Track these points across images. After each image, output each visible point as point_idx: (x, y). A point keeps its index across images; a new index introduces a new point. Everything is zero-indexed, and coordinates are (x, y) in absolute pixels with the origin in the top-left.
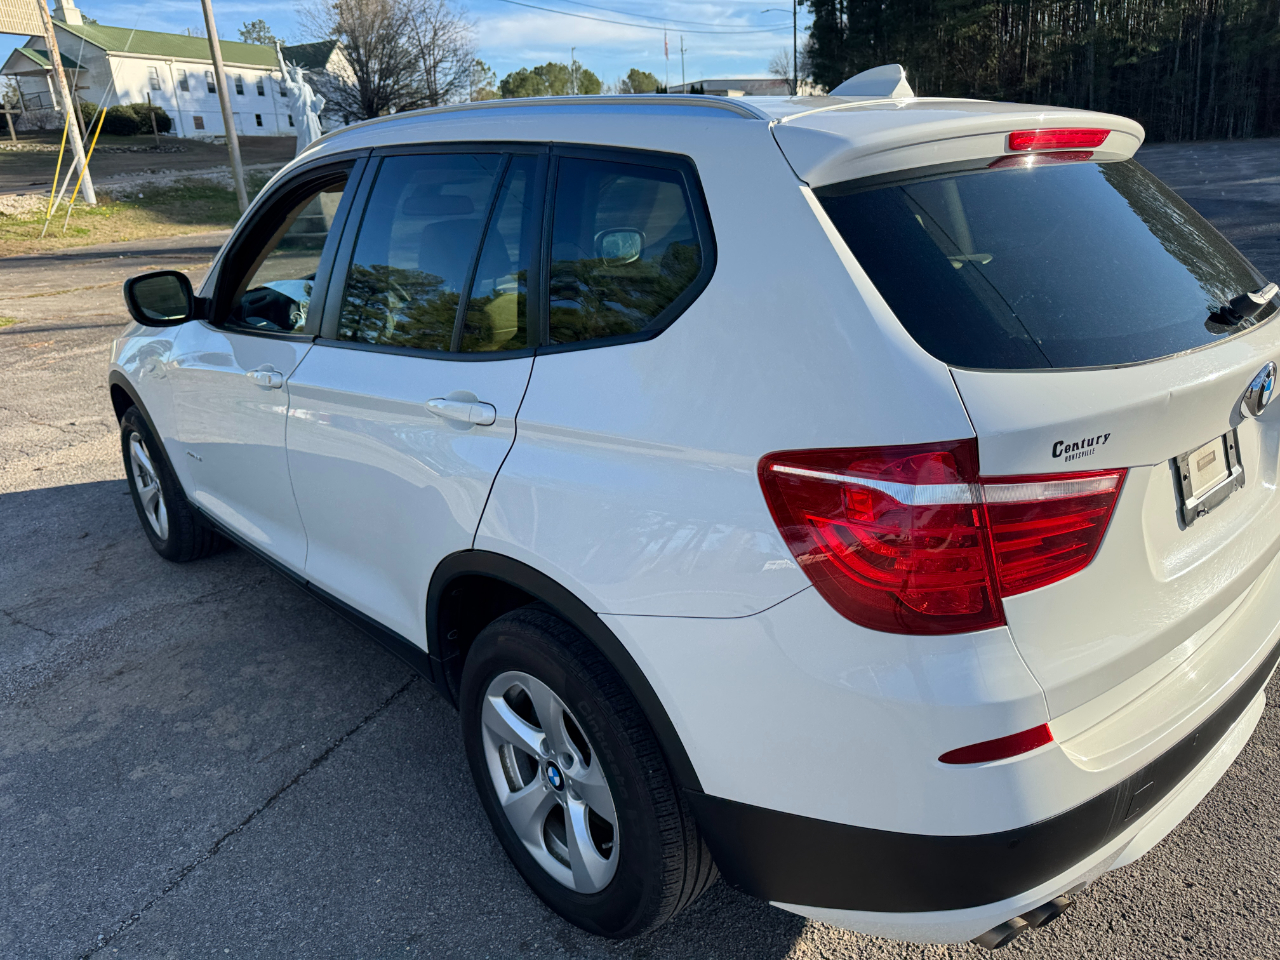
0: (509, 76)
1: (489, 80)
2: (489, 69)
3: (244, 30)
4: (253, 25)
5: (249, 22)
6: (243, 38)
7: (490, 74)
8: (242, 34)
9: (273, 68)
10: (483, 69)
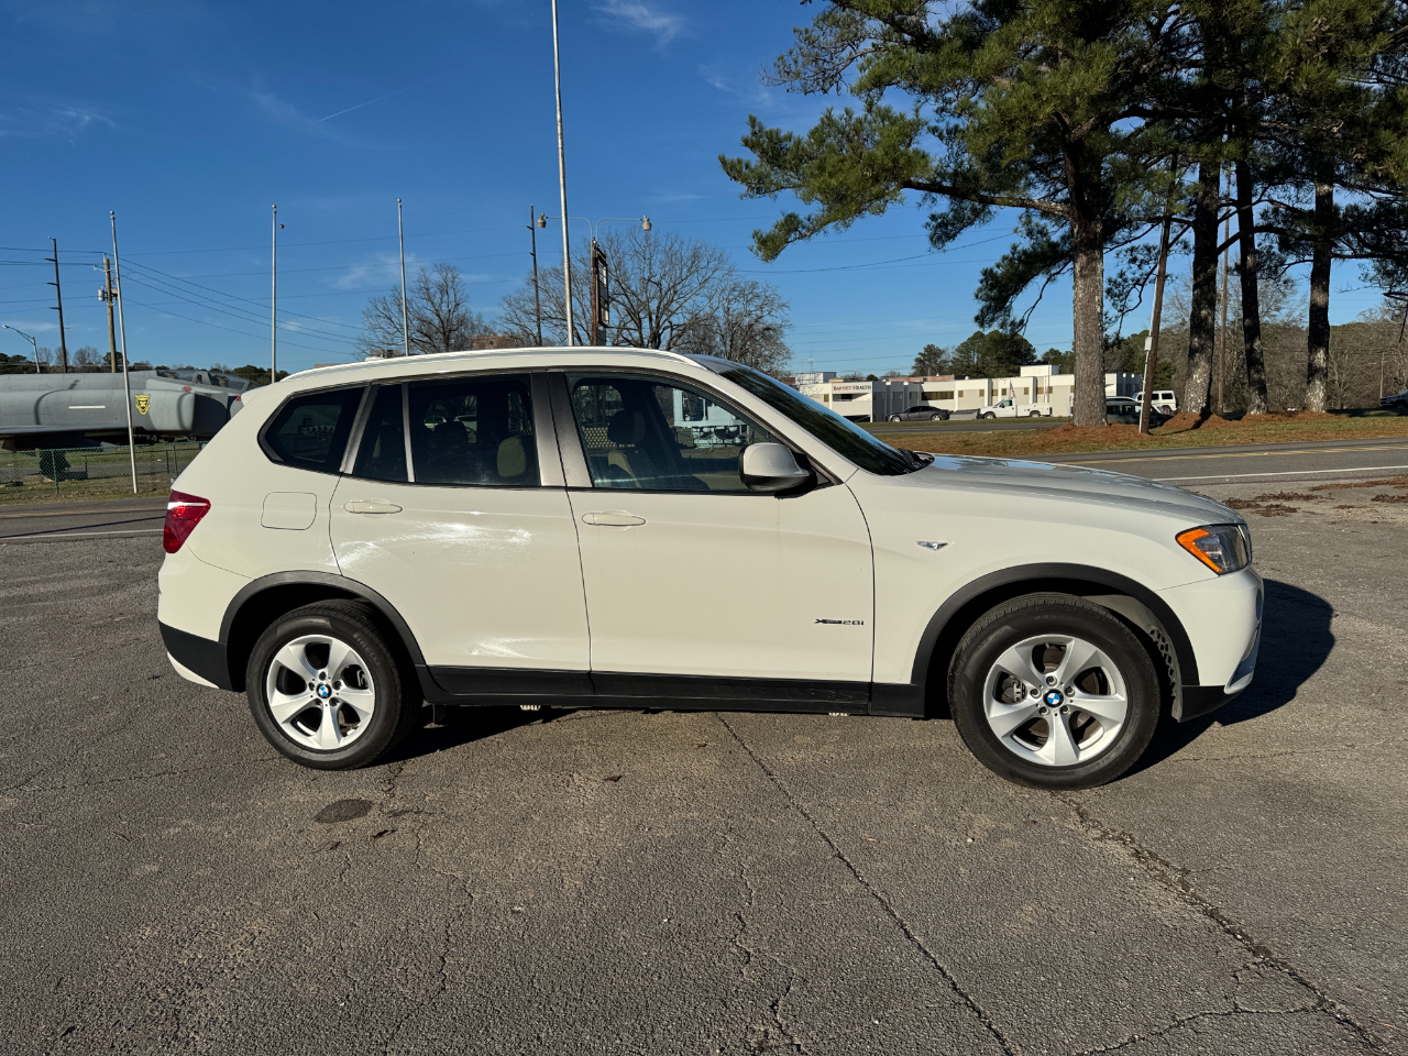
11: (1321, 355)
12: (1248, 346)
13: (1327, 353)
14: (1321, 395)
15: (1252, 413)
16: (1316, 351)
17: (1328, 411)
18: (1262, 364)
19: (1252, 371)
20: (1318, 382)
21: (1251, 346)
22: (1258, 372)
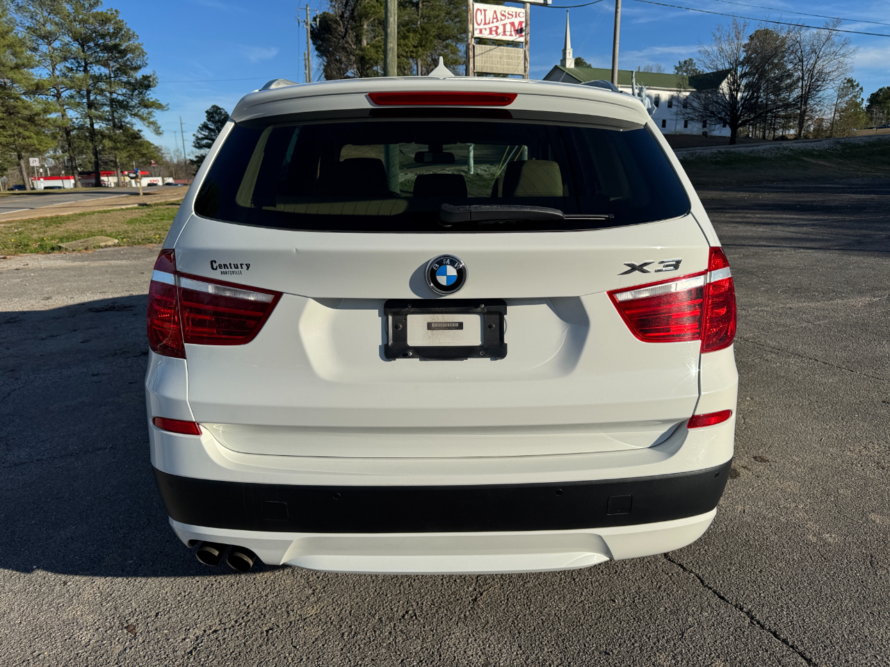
0: (881, 90)
1: (855, 94)
2: (858, 85)
3: (678, 66)
4: (685, 62)
5: (682, 60)
6: (676, 71)
7: (858, 89)
8: (676, 68)
9: (682, 89)
10: (852, 86)
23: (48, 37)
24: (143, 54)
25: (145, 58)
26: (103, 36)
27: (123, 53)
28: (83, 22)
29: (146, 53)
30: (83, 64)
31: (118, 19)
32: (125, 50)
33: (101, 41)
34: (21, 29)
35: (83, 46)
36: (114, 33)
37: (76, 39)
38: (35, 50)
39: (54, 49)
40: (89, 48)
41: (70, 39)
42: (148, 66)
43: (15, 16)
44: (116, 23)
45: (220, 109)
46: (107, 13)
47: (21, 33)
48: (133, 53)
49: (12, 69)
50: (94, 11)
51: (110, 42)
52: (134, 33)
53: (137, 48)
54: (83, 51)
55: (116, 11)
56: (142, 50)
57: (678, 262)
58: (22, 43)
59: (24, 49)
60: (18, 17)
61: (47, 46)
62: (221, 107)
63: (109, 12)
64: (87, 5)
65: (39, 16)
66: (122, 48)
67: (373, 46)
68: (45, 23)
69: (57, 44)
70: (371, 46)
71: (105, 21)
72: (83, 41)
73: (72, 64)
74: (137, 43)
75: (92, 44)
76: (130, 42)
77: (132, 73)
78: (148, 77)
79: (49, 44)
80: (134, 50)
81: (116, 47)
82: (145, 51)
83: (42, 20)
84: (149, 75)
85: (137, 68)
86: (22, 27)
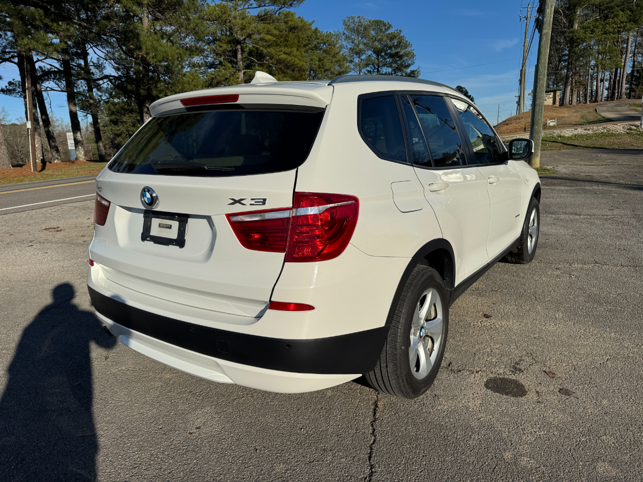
11: (79, 135)
12: (46, 129)
13: (81, 134)
14: (83, 153)
15: (55, 162)
16: (77, 133)
17: (87, 160)
18: (55, 138)
19: (51, 142)
20: (80, 147)
21: (48, 129)
22: (54, 142)
23: (359, 53)
24: (413, 56)
25: (414, 58)
26: (390, 48)
27: (401, 57)
28: (380, 41)
29: (415, 56)
30: (377, 67)
31: (400, 35)
32: (402, 55)
33: (389, 51)
34: (346, 50)
35: (378, 56)
36: (397, 45)
37: (374, 52)
38: (351, 61)
39: (361, 60)
40: (382, 56)
41: (372, 53)
42: (415, 64)
43: (344, 43)
44: (399, 38)
45: (462, 88)
46: (394, 33)
47: (345, 52)
48: (407, 57)
49: (337, 75)
50: (388, 32)
51: (394, 51)
52: (409, 43)
53: (409, 52)
54: (378, 59)
55: (400, 31)
56: (413, 53)
57: (265, 200)
58: (345, 58)
59: (345, 62)
60: (345, 43)
61: (358, 59)
62: (463, 87)
63: (396, 32)
64: (384, 30)
65: (356, 41)
66: (401, 54)
67: (583, 28)
68: (359, 45)
69: (364, 57)
70: (581, 28)
71: (392, 37)
72: (378, 52)
73: (371, 68)
74: (410, 49)
75: (383, 54)
76: (406, 50)
77: (404, 70)
78: (414, 71)
79: (359, 57)
80: (408, 54)
81: (397, 53)
82: (415, 54)
83: (357, 43)
84: (415, 70)
85: (409, 66)
86: (347, 49)
